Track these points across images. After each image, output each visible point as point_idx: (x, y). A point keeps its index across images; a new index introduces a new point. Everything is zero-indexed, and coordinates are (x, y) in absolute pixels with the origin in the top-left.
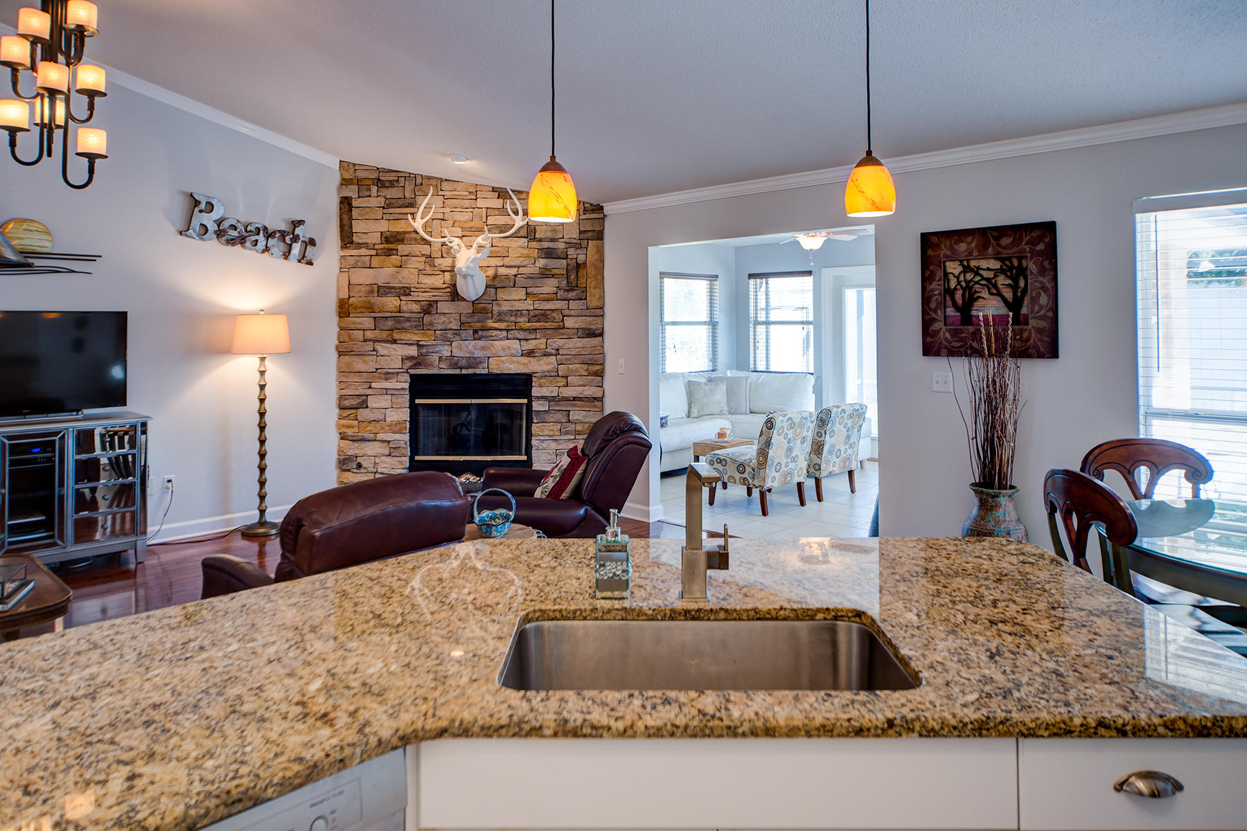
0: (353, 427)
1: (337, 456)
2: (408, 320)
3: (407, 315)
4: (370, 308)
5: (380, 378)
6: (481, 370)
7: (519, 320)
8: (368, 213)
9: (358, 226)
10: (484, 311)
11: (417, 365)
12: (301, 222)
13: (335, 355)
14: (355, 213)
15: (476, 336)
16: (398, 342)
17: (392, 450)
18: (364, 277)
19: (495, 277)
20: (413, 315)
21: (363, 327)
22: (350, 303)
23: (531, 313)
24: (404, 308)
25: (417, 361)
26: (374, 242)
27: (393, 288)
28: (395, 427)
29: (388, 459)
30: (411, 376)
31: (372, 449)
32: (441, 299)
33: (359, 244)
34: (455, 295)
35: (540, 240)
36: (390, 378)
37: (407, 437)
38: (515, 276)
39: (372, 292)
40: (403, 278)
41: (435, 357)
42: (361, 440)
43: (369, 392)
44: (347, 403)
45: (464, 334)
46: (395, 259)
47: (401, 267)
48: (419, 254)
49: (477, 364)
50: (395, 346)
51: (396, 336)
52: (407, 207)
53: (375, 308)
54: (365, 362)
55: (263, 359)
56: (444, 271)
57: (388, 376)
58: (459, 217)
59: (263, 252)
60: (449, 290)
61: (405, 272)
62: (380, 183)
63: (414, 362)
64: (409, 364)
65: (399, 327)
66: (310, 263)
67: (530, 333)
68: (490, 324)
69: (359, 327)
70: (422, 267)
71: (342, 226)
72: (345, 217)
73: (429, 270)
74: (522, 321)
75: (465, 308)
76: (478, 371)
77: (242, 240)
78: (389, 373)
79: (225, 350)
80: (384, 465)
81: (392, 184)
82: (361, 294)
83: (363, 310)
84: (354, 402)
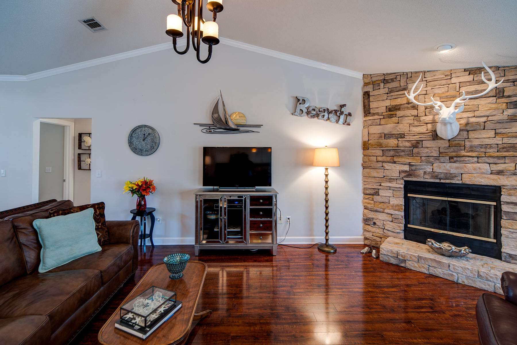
0: (371, 204)
1: (362, 217)
2: (403, 151)
3: (402, 149)
4: (380, 145)
5: (386, 181)
6: (456, 181)
7: (488, 150)
8: (378, 97)
9: (373, 105)
10: (458, 145)
11: (409, 175)
12: (344, 105)
13: (361, 168)
14: (371, 99)
15: (452, 160)
16: (397, 163)
17: (393, 219)
18: (376, 130)
19: (467, 124)
20: (406, 148)
21: (376, 155)
22: (369, 143)
23: (500, 146)
24: (401, 144)
25: (409, 174)
26: (382, 111)
27: (394, 134)
28: (395, 207)
29: (391, 223)
30: (405, 181)
31: (381, 216)
32: (425, 139)
33: (373, 113)
34: (435, 136)
35: (509, 97)
36: (392, 182)
37: (403, 214)
38: (485, 122)
39: (381, 137)
40: (400, 129)
41: (421, 172)
42: (376, 211)
43: (379, 187)
44: (368, 192)
45: (442, 159)
46: (395, 119)
47: (398, 123)
48: (410, 115)
49: (453, 177)
50: (395, 165)
51: (396, 159)
52: (402, 91)
53: (383, 145)
54: (377, 172)
55: (327, 169)
56: (427, 123)
57: (391, 180)
58: (437, 91)
59: (327, 120)
60: (431, 134)
61: (401, 126)
62: (385, 81)
63: (407, 174)
64: (403, 175)
65: (397, 155)
66: (349, 124)
67: (499, 159)
68: (463, 153)
69: (374, 155)
70: (412, 122)
71: (364, 106)
72: (366, 101)
73: (416, 123)
74: (492, 152)
75: (444, 144)
76: (453, 182)
77: (317, 115)
78: (391, 179)
79: (310, 164)
80: (389, 226)
81: (392, 80)
82: (375, 138)
83: (376, 146)
84: (372, 192)
